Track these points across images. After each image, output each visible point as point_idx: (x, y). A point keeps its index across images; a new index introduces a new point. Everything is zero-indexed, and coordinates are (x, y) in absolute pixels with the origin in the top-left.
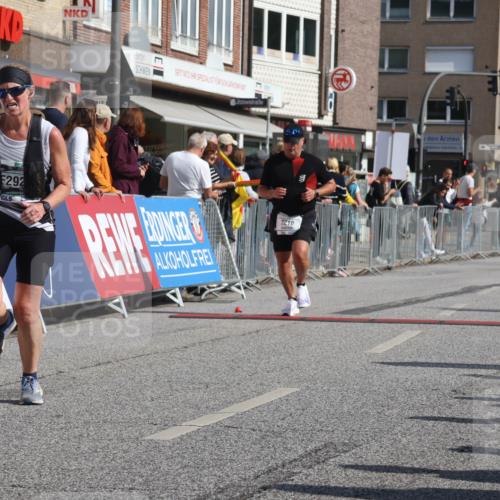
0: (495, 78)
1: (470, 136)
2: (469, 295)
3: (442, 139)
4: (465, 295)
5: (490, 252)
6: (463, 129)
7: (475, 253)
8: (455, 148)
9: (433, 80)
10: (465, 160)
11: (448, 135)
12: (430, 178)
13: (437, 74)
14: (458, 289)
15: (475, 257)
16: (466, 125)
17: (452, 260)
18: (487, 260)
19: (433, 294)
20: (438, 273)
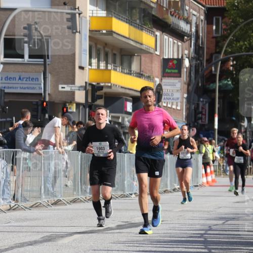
0: (73, 15)
1: (49, 76)
2: (50, 243)
3: (20, 79)
4: (46, 244)
5: (72, 198)
6: (42, 68)
7: (56, 199)
8: (33, 88)
9: (10, 15)
10: (44, 101)
11: (27, 75)
12: (8, 119)
13: (13, 10)
14: (37, 237)
15: (55, 203)
16: (45, 64)
17: (32, 207)
18: (68, 206)
19: (12, 244)
20: (17, 220)
